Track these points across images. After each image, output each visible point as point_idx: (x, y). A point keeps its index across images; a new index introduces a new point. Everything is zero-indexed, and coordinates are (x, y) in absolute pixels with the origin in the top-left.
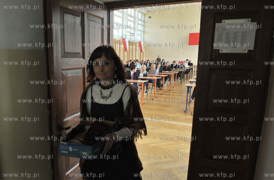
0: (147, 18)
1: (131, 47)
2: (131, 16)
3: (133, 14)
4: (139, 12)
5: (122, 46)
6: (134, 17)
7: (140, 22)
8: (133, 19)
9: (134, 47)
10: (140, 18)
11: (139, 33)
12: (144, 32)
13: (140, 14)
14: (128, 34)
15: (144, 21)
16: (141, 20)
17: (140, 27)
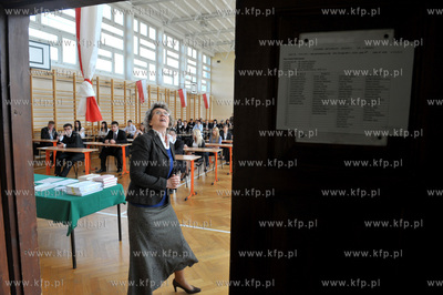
0: (215, 62)
1: (192, 101)
2: (192, 59)
3: (195, 56)
4: (204, 53)
5: (179, 100)
6: (197, 60)
7: (205, 68)
8: (195, 64)
9: (197, 101)
10: (205, 61)
11: (204, 82)
12: (211, 81)
13: (205, 57)
14: (187, 82)
15: (211, 67)
16: (206, 65)
17: (205, 74)
